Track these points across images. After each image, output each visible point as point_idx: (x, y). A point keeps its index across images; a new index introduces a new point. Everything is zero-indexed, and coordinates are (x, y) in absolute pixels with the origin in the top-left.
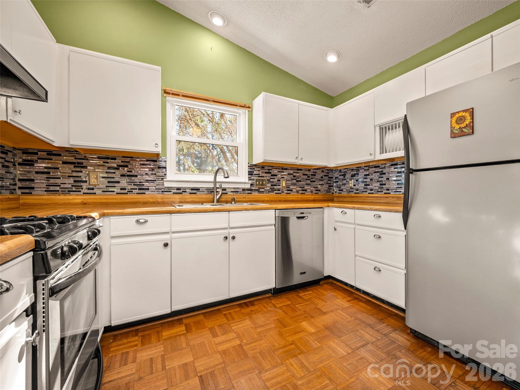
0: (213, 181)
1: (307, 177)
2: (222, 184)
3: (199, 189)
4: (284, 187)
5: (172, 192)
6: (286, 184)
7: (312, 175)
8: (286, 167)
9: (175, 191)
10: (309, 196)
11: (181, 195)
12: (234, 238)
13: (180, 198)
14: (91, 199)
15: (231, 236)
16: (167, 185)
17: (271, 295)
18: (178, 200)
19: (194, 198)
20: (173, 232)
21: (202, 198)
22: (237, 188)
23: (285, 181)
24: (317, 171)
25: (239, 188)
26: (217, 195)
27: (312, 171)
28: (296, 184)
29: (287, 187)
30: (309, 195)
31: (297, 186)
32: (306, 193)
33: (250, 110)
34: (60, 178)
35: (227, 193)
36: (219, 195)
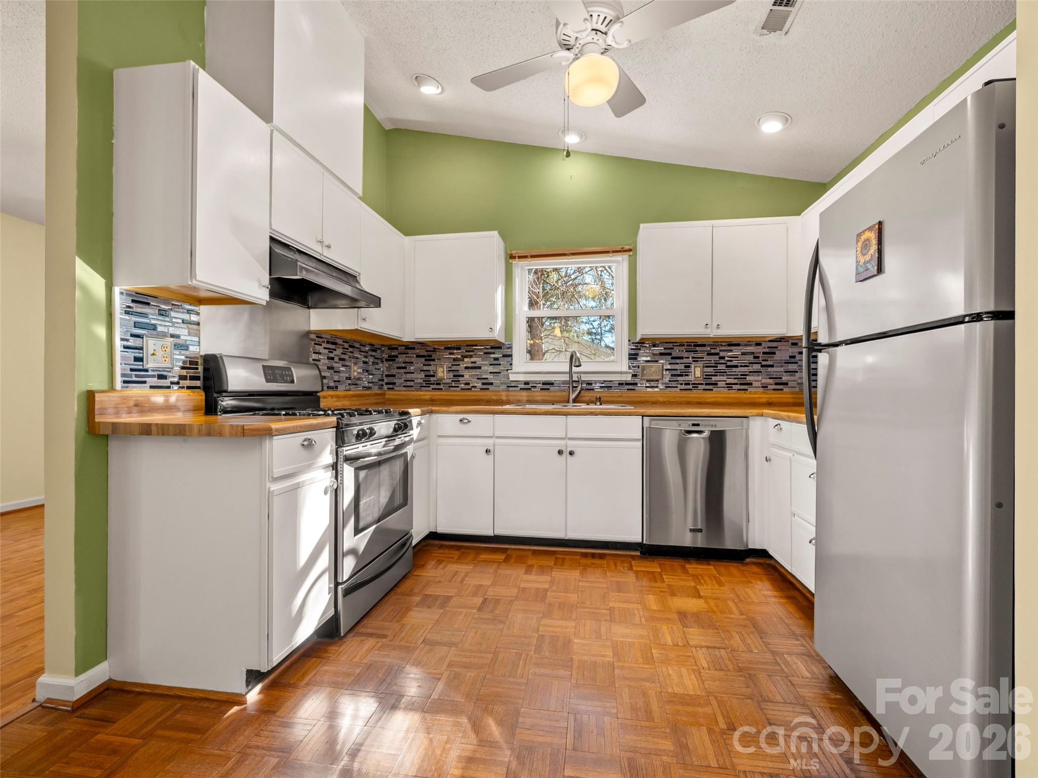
0: (568, 371)
1: (752, 359)
2: (582, 375)
3: (552, 384)
4: (698, 377)
5: (519, 388)
6: (703, 372)
7: (764, 353)
8: (703, 342)
9: (523, 386)
10: (756, 396)
11: (529, 391)
12: (571, 453)
13: (527, 396)
14: (438, 395)
15: (569, 450)
16: (512, 377)
17: (638, 553)
18: (525, 399)
19: (545, 396)
20: (497, 437)
21: (555, 396)
22: (610, 381)
23: (700, 367)
24: (779, 344)
25: (613, 381)
26: (573, 391)
27: (764, 345)
28: (726, 372)
29: (705, 378)
30: (756, 393)
31: (727, 375)
32: (750, 390)
33: (631, 253)
34: (413, 373)
35: (593, 389)
36: (576, 393)
